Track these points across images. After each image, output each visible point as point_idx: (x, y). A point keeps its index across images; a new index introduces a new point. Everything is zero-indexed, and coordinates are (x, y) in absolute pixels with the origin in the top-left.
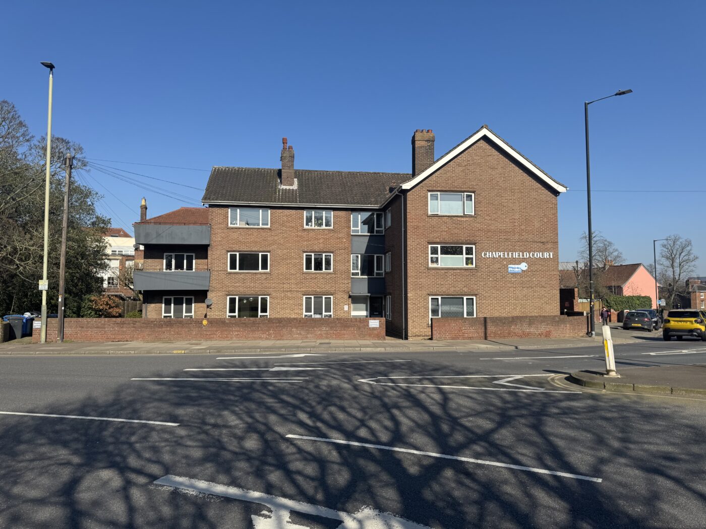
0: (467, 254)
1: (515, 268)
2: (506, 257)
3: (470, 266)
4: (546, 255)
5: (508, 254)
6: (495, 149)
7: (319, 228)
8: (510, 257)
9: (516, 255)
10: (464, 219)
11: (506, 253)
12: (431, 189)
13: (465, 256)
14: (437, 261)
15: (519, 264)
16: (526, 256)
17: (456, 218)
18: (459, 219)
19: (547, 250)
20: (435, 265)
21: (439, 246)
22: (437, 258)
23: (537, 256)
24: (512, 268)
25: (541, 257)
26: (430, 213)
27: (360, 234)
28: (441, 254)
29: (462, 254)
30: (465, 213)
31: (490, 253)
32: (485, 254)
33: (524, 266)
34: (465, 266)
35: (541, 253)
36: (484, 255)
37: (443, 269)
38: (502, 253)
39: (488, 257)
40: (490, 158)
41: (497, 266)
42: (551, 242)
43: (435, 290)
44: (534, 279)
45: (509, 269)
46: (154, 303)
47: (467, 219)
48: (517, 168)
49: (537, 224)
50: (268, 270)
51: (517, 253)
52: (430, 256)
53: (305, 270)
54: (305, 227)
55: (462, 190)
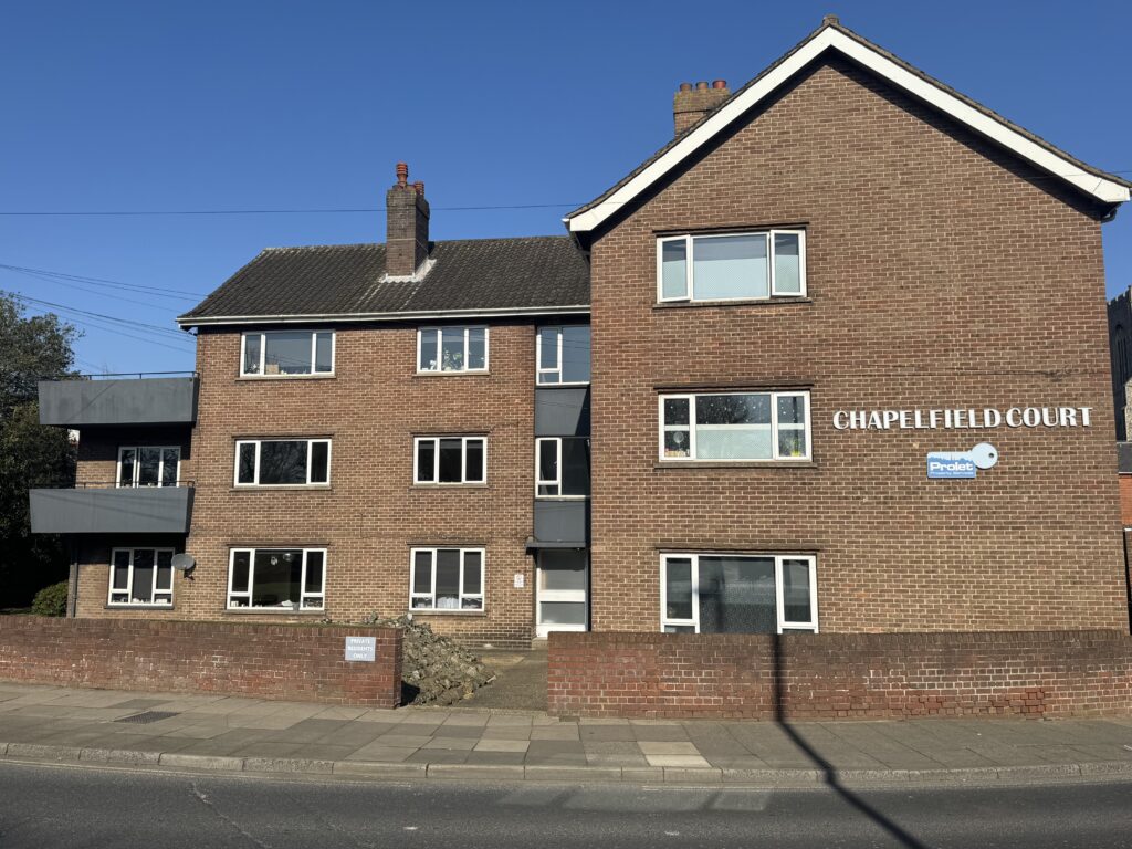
0: (781, 419)
1: (952, 462)
2: (918, 425)
3: (795, 457)
4: (1066, 416)
5: (925, 418)
6: (872, 89)
7: (455, 372)
8: (933, 425)
9: (953, 418)
10: (773, 311)
11: (918, 414)
12: (663, 227)
13: (776, 426)
14: (685, 446)
15: (969, 445)
16: (993, 420)
17: (745, 309)
18: (753, 311)
19: (1072, 400)
20: (678, 457)
21: (692, 398)
22: (687, 434)
23: (1032, 420)
24: (943, 462)
25: (1047, 422)
26: (661, 299)
27: (561, 383)
28: (699, 421)
29: (768, 421)
30: (774, 293)
31: (863, 414)
32: (843, 420)
33: (983, 455)
34: (777, 457)
35: (1045, 411)
36: (840, 423)
37: (701, 468)
38: (903, 413)
39: (854, 426)
40: (857, 118)
41: (890, 454)
42: (1086, 371)
43: (674, 535)
44: (1026, 500)
45: (932, 466)
46: (92, 563)
47: (781, 310)
48: (949, 141)
49: (1028, 314)
50: (328, 483)
51: (957, 413)
52: (663, 428)
53: (416, 481)
54: (420, 371)
55: (765, 221)
